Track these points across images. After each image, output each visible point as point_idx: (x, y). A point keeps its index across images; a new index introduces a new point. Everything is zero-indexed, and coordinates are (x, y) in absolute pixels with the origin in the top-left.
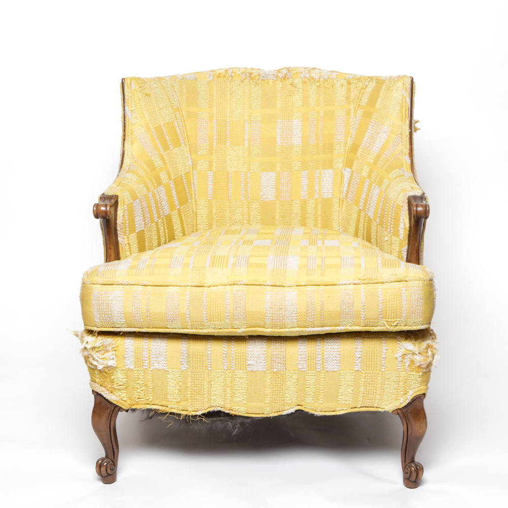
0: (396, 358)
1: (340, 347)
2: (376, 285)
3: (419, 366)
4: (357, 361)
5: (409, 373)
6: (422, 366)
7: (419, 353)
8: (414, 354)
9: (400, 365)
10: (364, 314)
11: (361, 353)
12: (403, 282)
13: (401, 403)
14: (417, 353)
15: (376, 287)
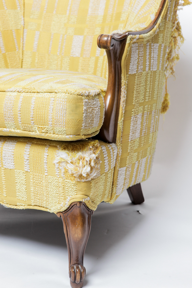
0: (54, 164)
1: (14, 148)
2: (33, 93)
3: (72, 175)
4: (26, 163)
5: (65, 180)
6: (74, 175)
7: (72, 163)
8: (67, 162)
9: (58, 171)
10: (20, 118)
11: (28, 156)
12: (53, 94)
13: (62, 207)
14: (69, 162)
15: (32, 96)
